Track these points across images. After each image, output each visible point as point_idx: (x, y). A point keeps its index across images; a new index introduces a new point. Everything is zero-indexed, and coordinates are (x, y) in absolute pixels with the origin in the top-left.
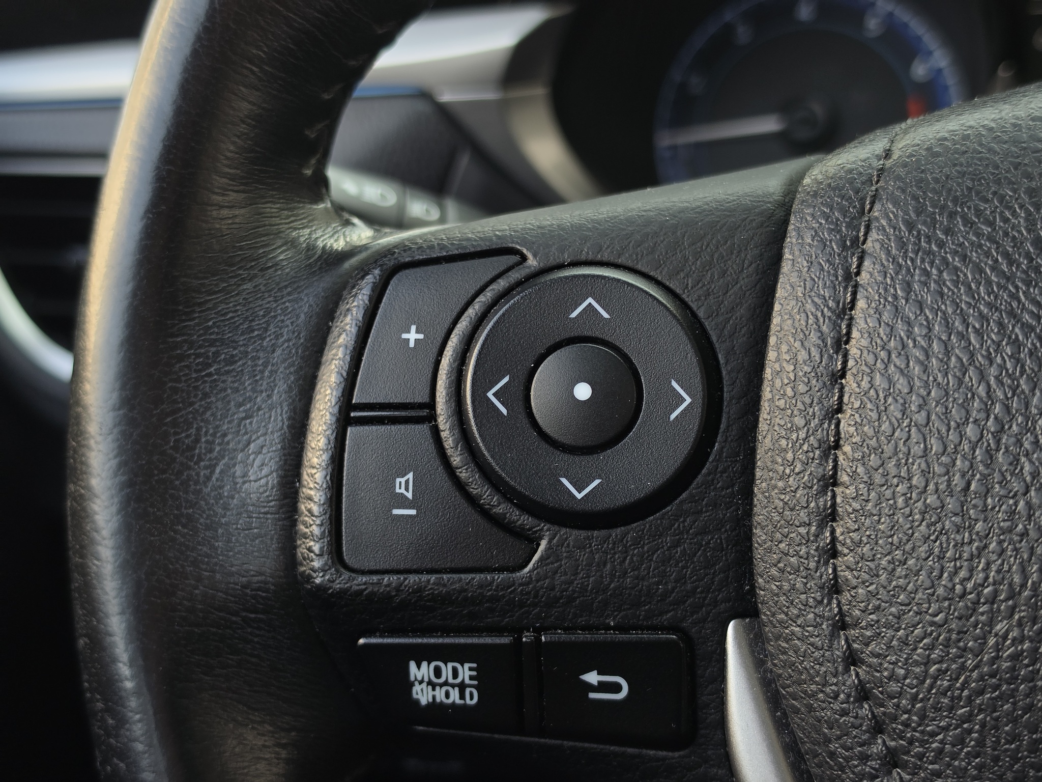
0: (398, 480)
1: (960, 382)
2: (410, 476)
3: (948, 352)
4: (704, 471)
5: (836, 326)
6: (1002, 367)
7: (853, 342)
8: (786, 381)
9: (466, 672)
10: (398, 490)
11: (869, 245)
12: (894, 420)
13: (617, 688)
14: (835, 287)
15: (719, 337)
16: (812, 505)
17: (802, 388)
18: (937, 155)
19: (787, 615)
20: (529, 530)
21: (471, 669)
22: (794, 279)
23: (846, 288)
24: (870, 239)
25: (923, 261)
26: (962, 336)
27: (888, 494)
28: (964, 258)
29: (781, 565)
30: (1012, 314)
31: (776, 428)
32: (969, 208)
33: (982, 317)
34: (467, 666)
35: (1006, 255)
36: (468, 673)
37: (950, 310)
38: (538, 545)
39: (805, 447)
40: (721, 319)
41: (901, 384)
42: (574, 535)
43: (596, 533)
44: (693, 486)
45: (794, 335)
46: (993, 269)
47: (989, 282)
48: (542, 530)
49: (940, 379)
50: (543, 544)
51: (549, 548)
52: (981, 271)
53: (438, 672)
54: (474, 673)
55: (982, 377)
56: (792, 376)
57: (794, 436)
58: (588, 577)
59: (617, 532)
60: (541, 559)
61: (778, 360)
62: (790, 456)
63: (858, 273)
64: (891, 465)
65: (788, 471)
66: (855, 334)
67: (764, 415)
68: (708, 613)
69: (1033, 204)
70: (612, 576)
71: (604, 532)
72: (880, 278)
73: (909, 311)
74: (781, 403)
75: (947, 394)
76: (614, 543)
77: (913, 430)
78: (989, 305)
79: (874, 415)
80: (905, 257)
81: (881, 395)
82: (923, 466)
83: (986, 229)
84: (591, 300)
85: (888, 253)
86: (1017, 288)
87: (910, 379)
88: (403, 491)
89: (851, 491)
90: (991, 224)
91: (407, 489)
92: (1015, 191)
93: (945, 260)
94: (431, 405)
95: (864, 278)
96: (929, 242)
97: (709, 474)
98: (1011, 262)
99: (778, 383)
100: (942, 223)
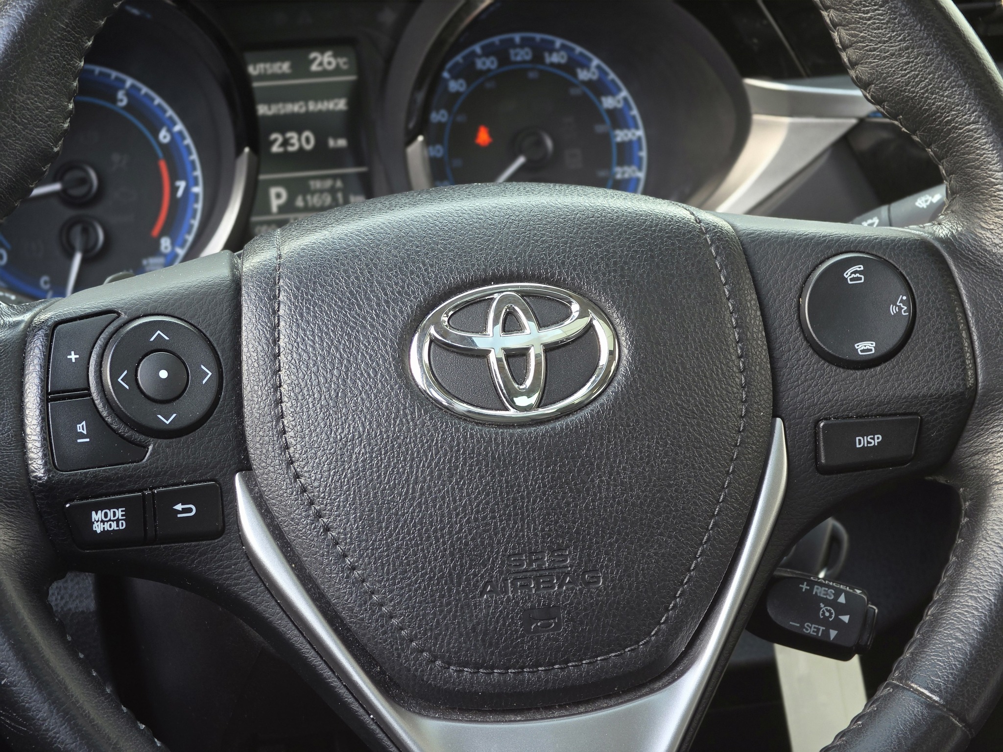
0: (78, 426)
1: (329, 352)
2: (84, 422)
3: (322, 341)
4: (218, 406)
5: (272, 334)
6: (345, 345)
7: (281, 340)
8: (254, 360)
9: (119, 513)
10: (79, 431)
11: (281, 298)
12: (304, 371)
13: (190, 510)
14: (269, 318)
15: (218, 344)
16: (273, 413)
17: (261, 363)
18: (303, 257)
19: (266, 463)
20: (144, 442)
21: (122, 511)
22: (250, 314)
23: (274, 317)
24: (281, 296)
25: (306, 303)
26: (327, 334)
27: (305, 403)
28: (323, 301)
29: (261, 442)
30: (345, 323)
31: (252, 381)
32: (321, 279)
33: (334, 325)
34: (120, 510)
35: (340, 299)
36: (121, 513)
37: (321, 323)
38: (148, 449)
39: (266, 388)
40: (217, 335)
41: (305, 356)
42: (164, 442)
43: (174, 440)
44: (215, 413)
45: (254, 340)
46: (335, 305)
47: (335, 311)
48: (150, 441)
49: (321, 352)
50: (151, 448)
51: (153, 449)
52: (331, 306)
53: (106, 515)
54: (124, 513)
55: (337, 349)
56: (256, 358)
57: (261, 384)
58: (173, 460)
59: (183, 439)
60: (151, 454)
61: (248, 351)
62: (260, 393)
63: (278, 311)
64: (305, 391)
65: (260, 400)
66: (282, 337)
67: (245, 377)
68: (227, 471)
69: (347, 276)
70: (183, 458)
71: (178, 439)
72: (288, 312)
73: (304, 325)
74: (253, 370)
75: (324, 358)
76: (183, 443)
77: (313, 374)
78: (335, 320)
79: (295, 371)
80: (298, 302)
81: (297, 362)
82: (318, 389)
83: (330, 288)
84: (159, 332)
85: (290, 301)
86: (346, 312)
87: (308, 353)
88: (81, 430)
89: (289, 404)
90: (331, 286)
91: (83, 429)
92: (339, 271)
93: (315, 302)
94: (88, 389)
95: (281, 312)
96: (307, 295)
97: (221, 407)
98: (342, 302)
99: (250, 362)
100: (311, 286)
